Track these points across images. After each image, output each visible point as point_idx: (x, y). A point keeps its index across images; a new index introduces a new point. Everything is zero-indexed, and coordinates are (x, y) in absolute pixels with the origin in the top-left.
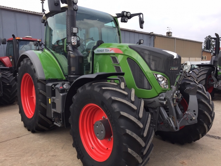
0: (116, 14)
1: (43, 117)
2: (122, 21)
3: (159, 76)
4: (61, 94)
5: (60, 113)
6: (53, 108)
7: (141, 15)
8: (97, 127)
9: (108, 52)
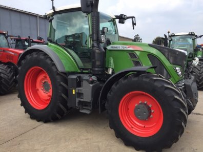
0: (115, 16)
1: (62, 106)
2: (120, 22)
3: (177, 68)
4: (91, 85)
5: (89, 101)
6: (78, 97)
7: (134, 18)
8: (139, 110)
9: (125, 49)
